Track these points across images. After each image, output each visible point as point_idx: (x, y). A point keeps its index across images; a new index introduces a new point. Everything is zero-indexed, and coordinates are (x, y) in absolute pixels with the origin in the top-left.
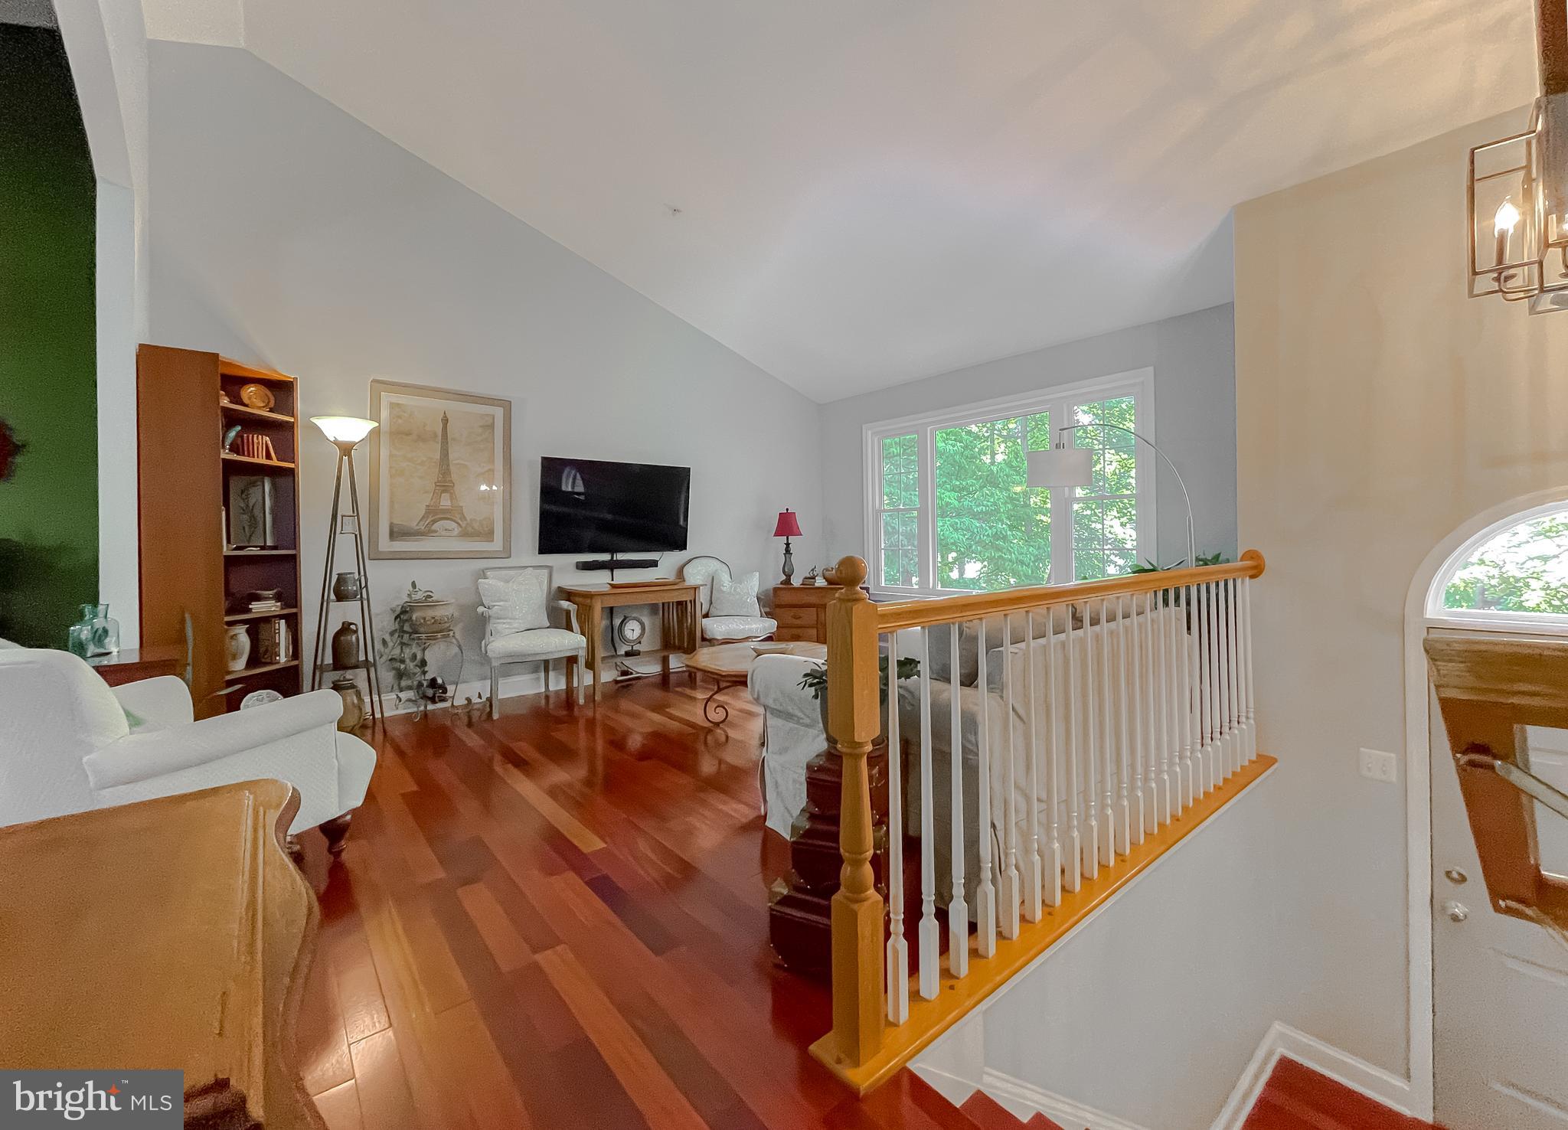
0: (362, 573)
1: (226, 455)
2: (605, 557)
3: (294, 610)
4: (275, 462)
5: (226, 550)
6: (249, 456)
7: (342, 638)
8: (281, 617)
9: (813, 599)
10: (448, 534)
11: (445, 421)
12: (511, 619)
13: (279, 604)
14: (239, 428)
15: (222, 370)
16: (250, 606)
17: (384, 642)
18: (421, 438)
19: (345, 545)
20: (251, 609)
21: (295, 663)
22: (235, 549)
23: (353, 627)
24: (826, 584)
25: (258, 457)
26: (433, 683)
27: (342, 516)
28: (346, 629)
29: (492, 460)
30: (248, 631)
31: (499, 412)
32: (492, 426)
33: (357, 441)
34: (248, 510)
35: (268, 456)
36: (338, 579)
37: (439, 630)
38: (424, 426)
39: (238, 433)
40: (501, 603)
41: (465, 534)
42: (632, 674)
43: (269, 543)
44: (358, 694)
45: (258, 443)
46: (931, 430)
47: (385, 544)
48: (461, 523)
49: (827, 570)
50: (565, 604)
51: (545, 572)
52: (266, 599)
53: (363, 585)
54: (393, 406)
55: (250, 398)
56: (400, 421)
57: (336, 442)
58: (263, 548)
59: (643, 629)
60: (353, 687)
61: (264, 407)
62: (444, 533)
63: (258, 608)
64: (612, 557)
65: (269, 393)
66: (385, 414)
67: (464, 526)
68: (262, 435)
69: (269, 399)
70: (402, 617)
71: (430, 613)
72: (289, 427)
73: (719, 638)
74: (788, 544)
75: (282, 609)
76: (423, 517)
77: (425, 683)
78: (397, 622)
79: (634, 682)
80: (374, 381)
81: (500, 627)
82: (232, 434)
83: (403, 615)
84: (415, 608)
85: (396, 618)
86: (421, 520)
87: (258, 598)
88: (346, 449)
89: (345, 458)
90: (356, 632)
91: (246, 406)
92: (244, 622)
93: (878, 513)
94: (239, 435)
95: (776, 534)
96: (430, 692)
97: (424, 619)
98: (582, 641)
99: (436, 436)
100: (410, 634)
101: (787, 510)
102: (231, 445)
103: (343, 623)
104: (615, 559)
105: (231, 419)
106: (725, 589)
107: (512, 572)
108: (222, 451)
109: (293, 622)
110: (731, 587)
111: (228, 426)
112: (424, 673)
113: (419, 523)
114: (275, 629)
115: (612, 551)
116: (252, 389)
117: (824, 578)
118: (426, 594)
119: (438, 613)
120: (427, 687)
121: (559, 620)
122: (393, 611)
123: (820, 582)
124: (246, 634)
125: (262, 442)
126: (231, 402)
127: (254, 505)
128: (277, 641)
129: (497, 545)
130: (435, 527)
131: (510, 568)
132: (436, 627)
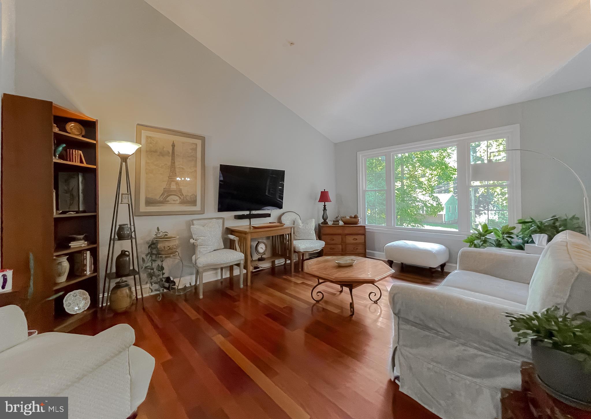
0: (132, 224)
1: (56, 160)
2: (247, 213)
3: (94, 246)
4: (85, 165)
5: (55, 215)
6: (70, 161)
7: (121, 259)
8: (87, 250)
9: (340, 231)
10: (174, 203)
11: (173, 146)
12: (206, 245)
13: (86, 242)
14: (64, 145)
15: (55, 113)
16: (70, 245)
17: (143, 260)
18: (162, 154)
19: (123, 209)
20: (70, 246)
21: (96, 274)
22: (61, 213)
23: (127, 253)
24: (343, 224)
25: (75, 162)
26: (168, 280)
27: (122, 194)
28: (123, 254)
29: (195, 166)
30: (68, 259)
31: (199, 142)
32: (195, 150)
33: (130, 154)
34: (69, 191)
35: (81, 162)
36: (119, 228)
37: (171, 252)
38: (163, 148)
39: (63, 148)
40: (203, 238)
41: (184, 202)
42: (259, 268)
43: (81, 209)
44: (130, 289)
45: (76, 154)
46: (392, 154)
47: (143, 208)
48: (181, 197)
49: (343, 218)
50: (232, 237)
51: (221, 221)
52: (80, 240)
53: (133, 230)
54: (148, 137)
55: (71, 129)
56: (151, 145)
57: (119, 155)
58: (77, 212)
59: (266, 247)
60: (127, 285)
61: (79, 134)
62: (172, 202)
63: (74, 245)
64: (250, 213)
65: (81, 127)
66: (143, 141)
67: (182, 198)
68: (78, 150)
69: (82, 130)
70: (152, 246)
71: (167, 244)
72: (93, 147)
73: (302, 251)
74: (325, 206)
75: (88, 245)
76: (162, 194)
77: (164, 280)
78: (149, 249)
79: (260, 272)
80: (138, 124)
81: (202, 250)
82: (60, 149)
83: (153, 245)
84: (159, 242)
85: (149, 247)
86: (161, 196)
87: (74, 240)
88: (124, 158)
89: (124, 164)
90: (129, 256)
91: (69, 133)
92: (65, 255)
93: (365, 191)
94: (65, 149)
95: (320, 201)
96: (167, 285)
97: (164, 247)
98: (242, 256)
99: (169, 153)
100: (156, 255)
101: (325, 190)
102: (59, 155)
103: (122, 251)
104: (251, 213)
105: (59, 140)
106: (300, 227)
107: (206, 221)
108: (54, 157)
109: (94, 253)
110: (303, 226)
111: (57, 145)
112: (163, 274)
113: (160, 197)
114: (84, 257)
115: (250, 210)
116: (72, 125)
117: (342, 221)
118: (164, 234)
119: (171, 244)
120: (165, 282)
121: (230, 245)
122: (147, 243)
123: (341, 223)
124: (67, 261)
125: (77, 154)
126: (60, 130)
127: (73, 188)
128: (85, 263)
129: (198, 208)
130: (168, 199)
131: (204, 219)
132: (170, 251)
